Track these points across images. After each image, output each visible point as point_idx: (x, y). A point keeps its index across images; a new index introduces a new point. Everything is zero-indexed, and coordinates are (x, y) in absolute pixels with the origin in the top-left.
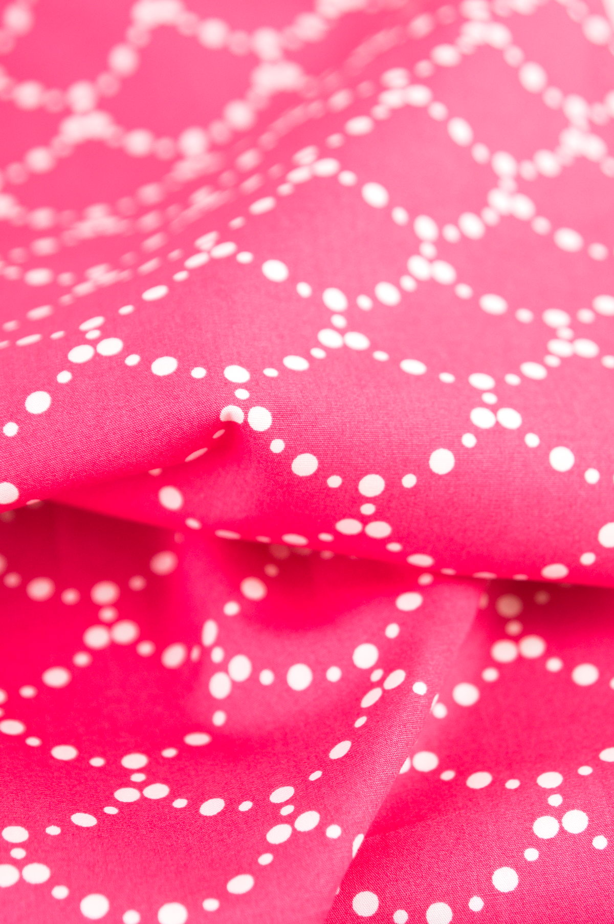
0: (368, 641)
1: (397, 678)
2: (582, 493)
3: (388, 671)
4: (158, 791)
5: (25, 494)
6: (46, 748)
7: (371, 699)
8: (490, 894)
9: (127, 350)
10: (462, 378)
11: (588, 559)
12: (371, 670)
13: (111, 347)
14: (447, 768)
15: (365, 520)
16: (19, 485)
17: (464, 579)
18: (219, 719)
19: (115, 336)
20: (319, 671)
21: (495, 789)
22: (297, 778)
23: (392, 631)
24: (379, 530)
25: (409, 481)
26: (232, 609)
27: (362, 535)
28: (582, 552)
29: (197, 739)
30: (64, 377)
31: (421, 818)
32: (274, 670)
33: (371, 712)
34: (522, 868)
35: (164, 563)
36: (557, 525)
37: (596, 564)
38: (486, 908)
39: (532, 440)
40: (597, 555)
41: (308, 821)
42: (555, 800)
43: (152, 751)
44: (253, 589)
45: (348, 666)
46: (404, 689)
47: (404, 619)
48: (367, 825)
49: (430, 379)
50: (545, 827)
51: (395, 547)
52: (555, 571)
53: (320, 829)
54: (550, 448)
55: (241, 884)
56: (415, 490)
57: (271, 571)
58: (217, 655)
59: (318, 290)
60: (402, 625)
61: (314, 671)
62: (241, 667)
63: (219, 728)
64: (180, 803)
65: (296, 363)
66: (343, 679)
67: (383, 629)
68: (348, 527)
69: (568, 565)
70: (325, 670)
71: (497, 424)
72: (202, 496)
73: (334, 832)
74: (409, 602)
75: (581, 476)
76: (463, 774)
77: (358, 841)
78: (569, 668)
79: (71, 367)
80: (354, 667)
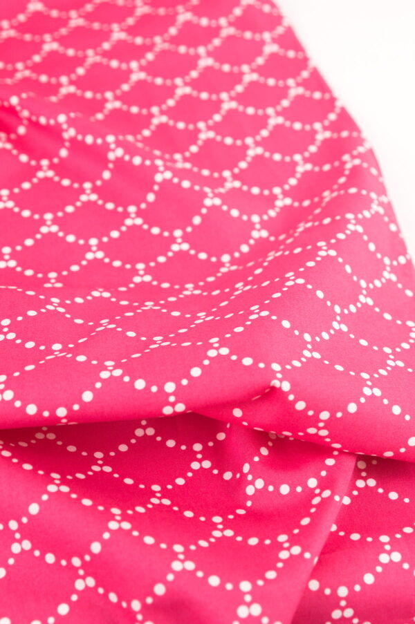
0: (313, 477)
1: (327, 493)
2: (403, 424)
3: (322, 490)
4: (229, 533)
5: (187, 408)
6: (181, 512)
7: (316, 501)
8: (363, 584)
9: (231, 353)
10: (358, 374)
11: (403, 450)
12: (314, 489)
13: (224, 351)
14: (341, 531)
15: (319, 429)
16: (186, 404)
17: (351, 454)
18: (249, 504)
19: (226, 347)
20: (293, 488)
21: (362, 540)
22: (288, 531)
23: (324, 473)
24: (324, 433)
25: (339, 415)
26: (256, 459)
27: (316, 434)
28: (401, 447)
29: (241, 512)
30: (206, 362)
31: (334, 551)
32: (274, 486)
33: (317, 506)
34: (376, 574)
35: (221, 436)
36: (393, 436)
37: (405, 452)
38: (361, 590)
39: (386, 402)
40: (406, 449)
41: (296, 550)
42: (388, 547)
43: (224, 516)
44: (264, 451)
45: (305, 486)
46: (331, 498)
47: (328, 468)
48: (319, 553)
49: (346, 373)
50: (384, 558)
51: (328, 440)
52: (389, 454)
53: (301, 554)
54: (393, 405)
55: (271, 575)
56: (341, 418)
57: (270, 444)
58: (250, 477)
59: (302, 333)
60: (327, 471)
61: (291, 487)
62: (260, 483)
63: (249, 507)
64: (239, 539)
65: (296, 363)
66: (302, 491)
67: (320, 472)
68: (312, 431)
69: (394, 452)
70: (295, 488)
71: (373, 394)
72: (252, 413)
73: (307, 555)
74: (330, 462)
75: (404, 417)
76: (348, 533)
77: (316, 560)
78: (387, 492)
79: (209, 358)
80: (308, 487)
